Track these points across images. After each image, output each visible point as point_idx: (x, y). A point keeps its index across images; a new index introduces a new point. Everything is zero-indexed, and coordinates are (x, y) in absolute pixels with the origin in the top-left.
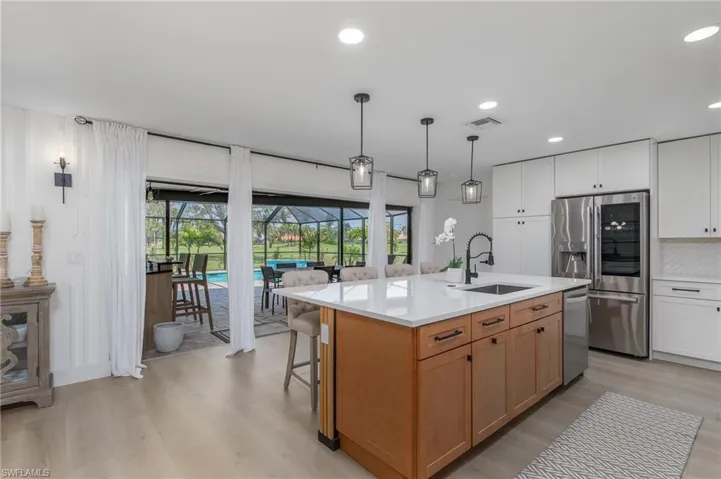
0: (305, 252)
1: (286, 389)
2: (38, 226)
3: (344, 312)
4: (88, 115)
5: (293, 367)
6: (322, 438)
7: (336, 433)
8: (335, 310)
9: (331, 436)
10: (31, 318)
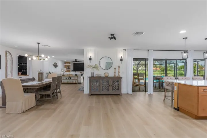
0: (161, 73)
1: (164, 101)
2: (119, 67)
3: (180, 84)
4: (125, 48)
5: (166, 97)
6: (175, 108)
7: (178, 108)
8: (178, 83)
9: (177, 108)
10: (119, 81)
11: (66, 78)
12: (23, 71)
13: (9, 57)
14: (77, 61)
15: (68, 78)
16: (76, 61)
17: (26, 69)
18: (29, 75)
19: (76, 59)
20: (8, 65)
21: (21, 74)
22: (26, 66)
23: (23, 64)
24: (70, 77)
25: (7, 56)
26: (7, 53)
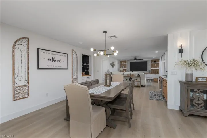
11: (127, 79)
12: (86, 71)
13: (74, 56)
14: (137, 58)
15: (128, 80)
16: (135, 59)
17: (88, 69)
18: (91, 75)
19: (135, 57)
20: (74, 65)
21: (84, 74)
22: (89, 66)
23: (86, 64)
24: (131, 78)
25: (73, 55)
26: (73, 52)
